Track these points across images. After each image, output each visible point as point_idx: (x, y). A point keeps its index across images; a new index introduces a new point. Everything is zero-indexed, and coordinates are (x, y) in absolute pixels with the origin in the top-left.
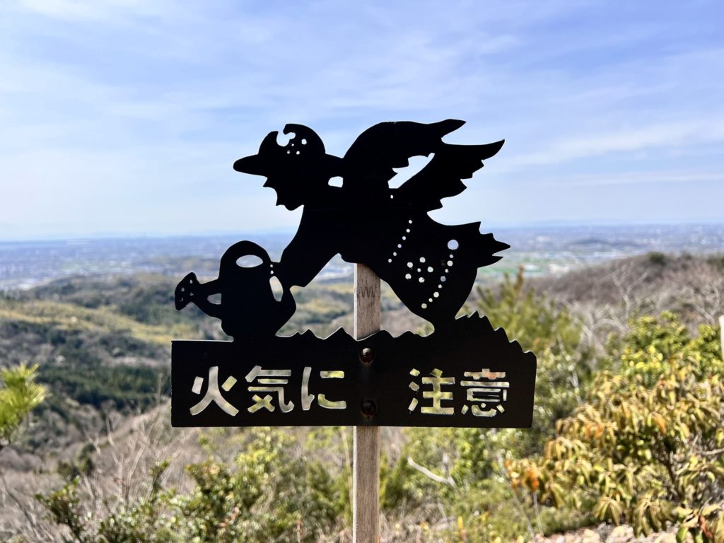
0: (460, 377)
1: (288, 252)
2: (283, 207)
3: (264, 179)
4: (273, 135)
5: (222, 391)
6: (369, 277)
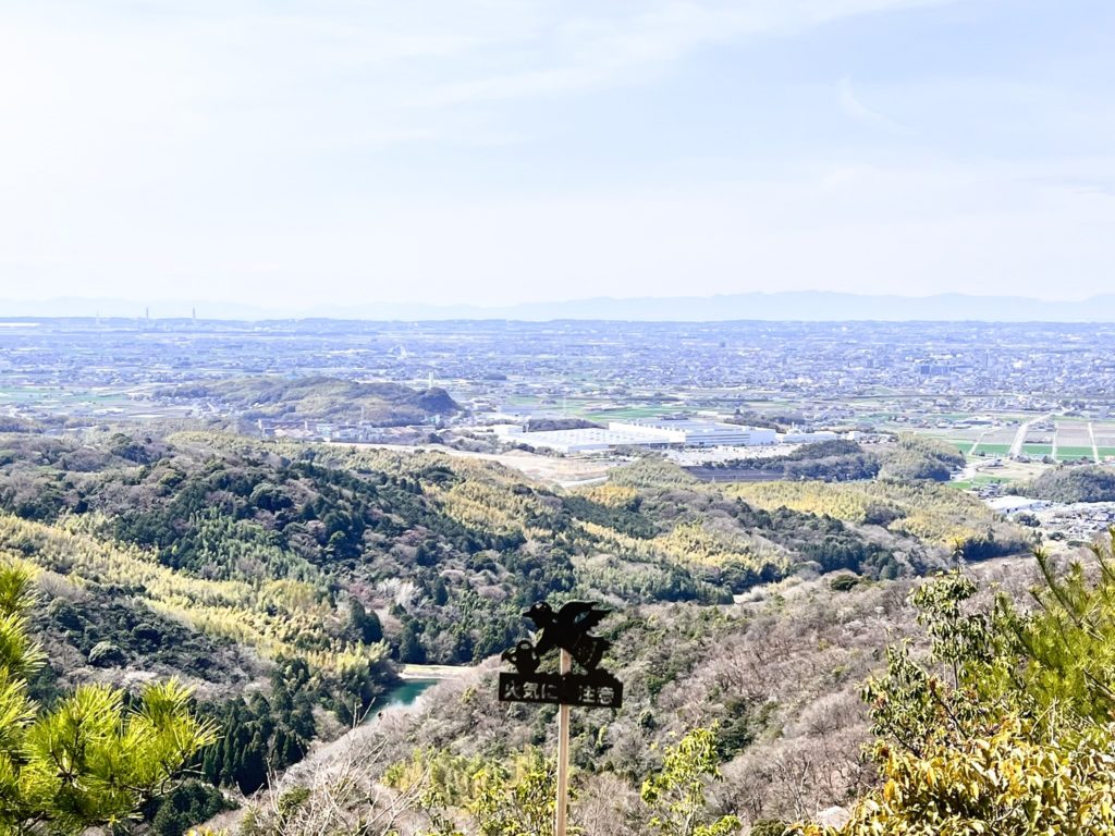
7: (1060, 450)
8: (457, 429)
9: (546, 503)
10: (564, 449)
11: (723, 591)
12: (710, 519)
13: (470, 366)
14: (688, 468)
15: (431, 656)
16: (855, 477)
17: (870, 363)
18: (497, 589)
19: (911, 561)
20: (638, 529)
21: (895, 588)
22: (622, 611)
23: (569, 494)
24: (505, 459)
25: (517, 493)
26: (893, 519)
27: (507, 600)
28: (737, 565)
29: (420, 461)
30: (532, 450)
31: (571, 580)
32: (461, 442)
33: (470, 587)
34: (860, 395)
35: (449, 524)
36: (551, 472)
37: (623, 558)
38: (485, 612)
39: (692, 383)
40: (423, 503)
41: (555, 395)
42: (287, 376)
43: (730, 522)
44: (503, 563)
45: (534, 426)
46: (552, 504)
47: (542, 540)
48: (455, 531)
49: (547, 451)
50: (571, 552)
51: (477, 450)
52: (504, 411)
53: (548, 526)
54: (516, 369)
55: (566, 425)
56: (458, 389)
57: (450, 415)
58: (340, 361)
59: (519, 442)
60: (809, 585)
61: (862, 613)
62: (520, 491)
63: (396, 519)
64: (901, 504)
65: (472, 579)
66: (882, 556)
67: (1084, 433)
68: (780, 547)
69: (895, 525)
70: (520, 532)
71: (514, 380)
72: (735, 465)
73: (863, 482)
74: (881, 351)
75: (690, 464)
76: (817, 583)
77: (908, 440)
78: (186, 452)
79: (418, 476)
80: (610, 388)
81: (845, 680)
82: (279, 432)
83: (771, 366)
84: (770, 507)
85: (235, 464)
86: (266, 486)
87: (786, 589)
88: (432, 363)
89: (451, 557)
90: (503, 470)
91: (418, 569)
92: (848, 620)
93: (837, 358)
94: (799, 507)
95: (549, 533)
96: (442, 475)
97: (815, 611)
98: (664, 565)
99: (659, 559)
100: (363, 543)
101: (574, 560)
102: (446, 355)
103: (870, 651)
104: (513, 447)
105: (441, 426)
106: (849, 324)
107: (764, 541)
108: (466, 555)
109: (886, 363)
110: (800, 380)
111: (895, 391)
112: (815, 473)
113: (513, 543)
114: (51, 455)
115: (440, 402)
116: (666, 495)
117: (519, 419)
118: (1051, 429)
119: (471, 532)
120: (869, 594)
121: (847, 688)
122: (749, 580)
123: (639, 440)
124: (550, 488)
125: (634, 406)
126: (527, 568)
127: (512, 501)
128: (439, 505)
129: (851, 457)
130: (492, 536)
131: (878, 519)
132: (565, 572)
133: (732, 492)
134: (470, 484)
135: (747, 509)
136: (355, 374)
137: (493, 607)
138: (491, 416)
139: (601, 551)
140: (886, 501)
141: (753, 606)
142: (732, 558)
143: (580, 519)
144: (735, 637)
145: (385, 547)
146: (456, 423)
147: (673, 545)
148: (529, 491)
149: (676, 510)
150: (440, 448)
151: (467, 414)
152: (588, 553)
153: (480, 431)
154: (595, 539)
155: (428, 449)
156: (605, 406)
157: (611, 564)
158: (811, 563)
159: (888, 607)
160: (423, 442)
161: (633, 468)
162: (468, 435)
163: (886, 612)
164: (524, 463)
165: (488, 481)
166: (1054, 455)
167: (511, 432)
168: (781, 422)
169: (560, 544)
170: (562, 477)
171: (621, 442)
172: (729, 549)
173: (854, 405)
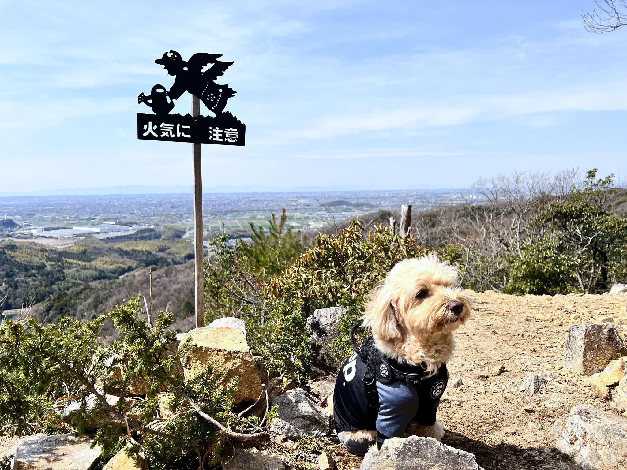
0: (224, 130)
1: (171, 89)
2: (169, 75)
3: (164, 66)
4: (166, 53)
5: (153, 130)
6: (196, 98)
7: (212, 227)
8: (17, 232)
9: (53, 254)
10: (58, 236)
11: (116, 275)
12: (110, 254)
13: (20, 211)
14: (101, 240)
15: (14, 306)
16: (154, 239)
17: (156, 206)
18: (37, 283)
19: (173, 261)
20: (86, 259)
21: (169, 269)
22: (82, 285)
23: (61, 250)
24: (36, 241)
25: (41, 251)
26: (166, 249)
27: (41, 286)
28: (120, 267)
29: (4, 243)
30: (46, 237)
31: (64, 277)
32: (19, 236)
33: (26, 283)
34: (154, 215)
35: (17, 263)
36: (54, 244)
37: (81, 269)
38: (33, 290)
39: (100, 213)
40: (6, 257)
41: (53, 220)
43: (116, 255)
44: (38, 274)
45: (46, 229)
46: (55, 254)
47: (52, 265)
48: (19, 265)
49: (52, 237)
50: (63, 268)
51: (26, 238)
52: (35, 225)
53: (54, 261)
54: (38, 211)
55: (58, 228)
56: (16, 219)
57: (14, 227)
59: (41, 235)
60: (143, 271)
61: (159, 277)
62: (43, 250)
64: (168, 245)
65: (27, 280)
66: (164, 260)
67: (218, 223)
68: (133, 261)
69: (167, 251)
70: (44, 264)
71: (38, 215)
72: (117, 238)
73: (156, 240)
74: (159, 202)
75: (102, 238)
76: (145, 270)
77: (169, 227)
79: (4, 248)
80: (73, 216)
81: (156, 296)
83: (126, 207)
84: (129, 249)
87: (137, 273)
88: (6, 211)
89: (18, 274)
90: (36, 244)
91: (6, 279)
93: (146, 205)
94: (139, 248)
95: (54, 263)
96: (13, 247)
97: (145, 278)
98: (96, 269)
99: (94, 267)
101: (64, 271)
102: (11, 208)
103: (162, 288)
104: (39, 236)
105: (11, 231)
106: (149, 195)
107: (127, 259)
108: (24, 273)
109: (161, 206)
110: (135, 211)
111: (164, 213)
112: (142, 238)
113: (41, 267)
115: (10, 224)
116: (95, 248)
117: (41, 228)
118: (209, 222)
119: (26, 265)
120: (161, 271)
121: (156, 299)
122: (123, 272)
123: (84, 232)
124: (54, 249)
125: (82, 221)
126: (47, 275)
127: (40, 254)
128: (12, 257)
129: (153, 233)
130: (34, 266)
131: (162, 250)
132: (62, 275)
133: (116, 246)
134: (24, 250)
135: (121, 250)
137: (36, 288)
138: (30, 227)
139: (74, 267)
140: (164, 245)
141: (126, 279)
142: (118, 265)
143: (65, 258)
144: (121, 288)
146: (17, 230)
147: (98, 263)
148: (46, 250)
149: (99, 252)
150: (11, 239)
151: (21, 227)
152: (69, 268)
153: (26, 232)
154: (71, 263)
155: (7, 239)
156: (71, 222)
157: (78, 271)
158: (143, 264)
159: (167, 274)
160: (5, 237)
161: (83, 240)
162: (22, 234)
163: (167, 276)
164: (43, 242)
165: (31, 248)
166: (210, 229)
167: (38, 232)
168: (130, 224)
169: (59, 266)
170: (58, 245)
171: (78, 233)
172: (116, 263)
173: (152, 218)
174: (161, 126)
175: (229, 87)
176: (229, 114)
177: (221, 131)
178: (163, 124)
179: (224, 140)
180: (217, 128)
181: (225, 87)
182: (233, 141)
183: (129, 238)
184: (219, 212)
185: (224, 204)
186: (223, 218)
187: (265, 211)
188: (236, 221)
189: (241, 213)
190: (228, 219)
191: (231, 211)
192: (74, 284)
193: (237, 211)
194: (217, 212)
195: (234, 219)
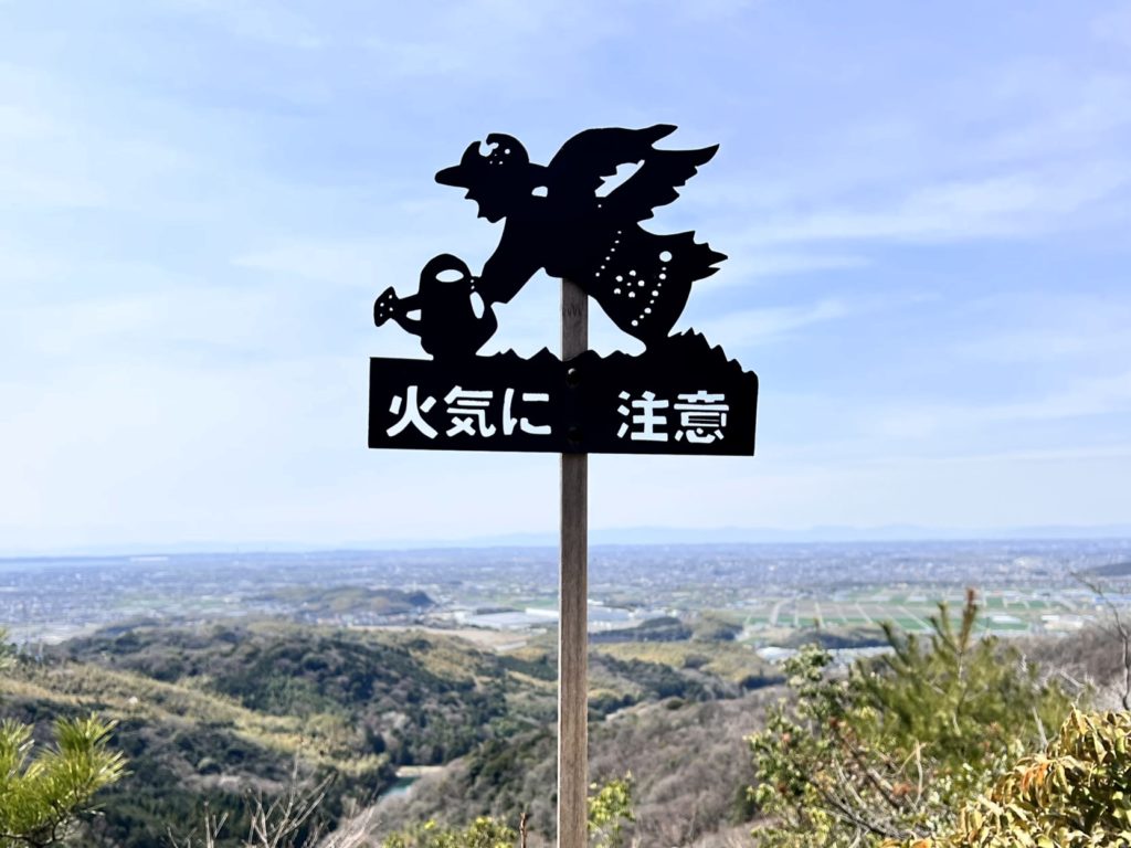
0: (674, 401)
1: (489, 267)
2: (484, 219)
3: (465, 191)
4: (476, 145)
5: (421, 412)
6: (575, 294)
7: (801, 620)
8: (432, 615)
9: (488, 661)
10: (498, 626)
12: (591, 667)
13: (440, 576)
15: (416, 760)
16: (678, 639)
17: (683, 569)
18: (458, 716)
19: (715, 691)
20: (545, 675)
21: (706, 708)
22: (536, 727)
23: (503, 654)
24: (461, 634)
25: (469, 654)
26: (702, 663)
27: (464, 723)
28: (607, 696)
29: (408, 636)
30: (478, 627)
31: (505, 709)
32: (435, 624)
33: (440, 716)
34: (679, 589)
35: (427, 676)
36: (491, 641)
37: (537, 694)
38: (451, 732)
40: (410, 663)
41: (492, 594)
42: (325, 586)
43: (602, 669)
44: (461, 698)
45: (480, 612)
46: (492, 661)
47: (486, 684)
48: (431, 680)
49: (488, 628)
50: (504, 691)
51: (444, 629)
52: (460, 603)
53: (490, 675)
54: (468, 577)
55: (499, 611)
56: (432, 590)
57: (428, 606)
58: (358, 575)
59: (471, 622)
60: (653, 707)
61: (686, 723)
62: (473, 653)
63: (394, 673)
64: (705, 654)
65: (442, 711)
66: (696, 688)
67: (813, 610)
68: (633, 684)
69: (703, 668)
70: (472, 679)
71: (467, 584)
72: (606, 633)
73: (682, 642)
74: (689, 562)
76: (658, 705)
77: (708, 615)
78: (261, 635)
79: (407, 646)
80: (526, 587)
81: (678, 766)
82: (320, 621)
83: (624, 572)
84: (627, 658)
85: (291, 641)
86: (310, 655)
87: (640, 710)
88: (416, 575)
89: (428, 696)
90: (461, 641)
91: (408, 705)
92: (678, 727)
93: (664, 566)
94: (645, 658)
95: (489, 679)
96: (422, 645)
97: (657, 723)
100: (372, 689)
101: (506, 696)
102: (425, 570)
103: (691, 748)
104: (467, 625)
105: (422, 613)
106: (670, 546)
107: (624, 681)
108: (438, 696)
109: (693, 569)
110: (642, 580)
111: (699, 585)
112: (654, 637)
113: (467, 686)
114: (175, 639)
115: (421, 599)
117: (471, 608)
118: (794, 607)
119: (441, 680)
120: (689, 712)
121: (679, 771)
122: (615, 706)
123: (545, 620)
124: (490, 651)
125: (542, 598)
126: (476, 703)
127: (467, 661)
128: (421, 664)
129: (675, 627)
130: (454, 682)
131: (693, 664)
132: (501, 704)
133: (603, 650)
134: (441, 650)
135: (612, 660)
136: (367, 584)
137: (456, 728)
138: (453, 607)
139: (524, 690)
140: (696, 653)
141: (619, 722)
142: (604, 691)
143: (510, 669)
144: (608, 742)
145: (387, 691)
146: (432, 612)
148: (477, 653)
150: (421, 628)
151: (438, 606)
152: (515, 691)
153: (446, 616)
154: (518, 682)
155: (414, 629)
156: (524, 599)
157: (530, 698)
158: (653, 693)
159: (703, 718)
160: (411, 624)
161: (542, 637)
162: (439, 619)
163: (702, 722)
164: (472, 636)
165: (452, 648)
166: (796, 622)
167: (466, 617)
168: (632, 606)
169: (497, 686)
170: (498, 643)
171: (535, 620)
172: (602, 686)
173: (675, 594)
174: (449, 399)
175: (698, 240)
176: (694, 341)
177: (664, 404)
178: (457, 392)
179: (671, 436)
180: (649, 395)
181: (682, 243)
182: (709, 439)
183: (627, 635)
184: (819, 584)
185: (830, 568)
186: (827, 600)
187: (928, 585)
188: (857, 607)
189: (870, 588)
190: (838, 603)
191: (847, 584)
192: (522, 724)
193: (860, 584)
194: (815, 585)
195: (853, 602)
